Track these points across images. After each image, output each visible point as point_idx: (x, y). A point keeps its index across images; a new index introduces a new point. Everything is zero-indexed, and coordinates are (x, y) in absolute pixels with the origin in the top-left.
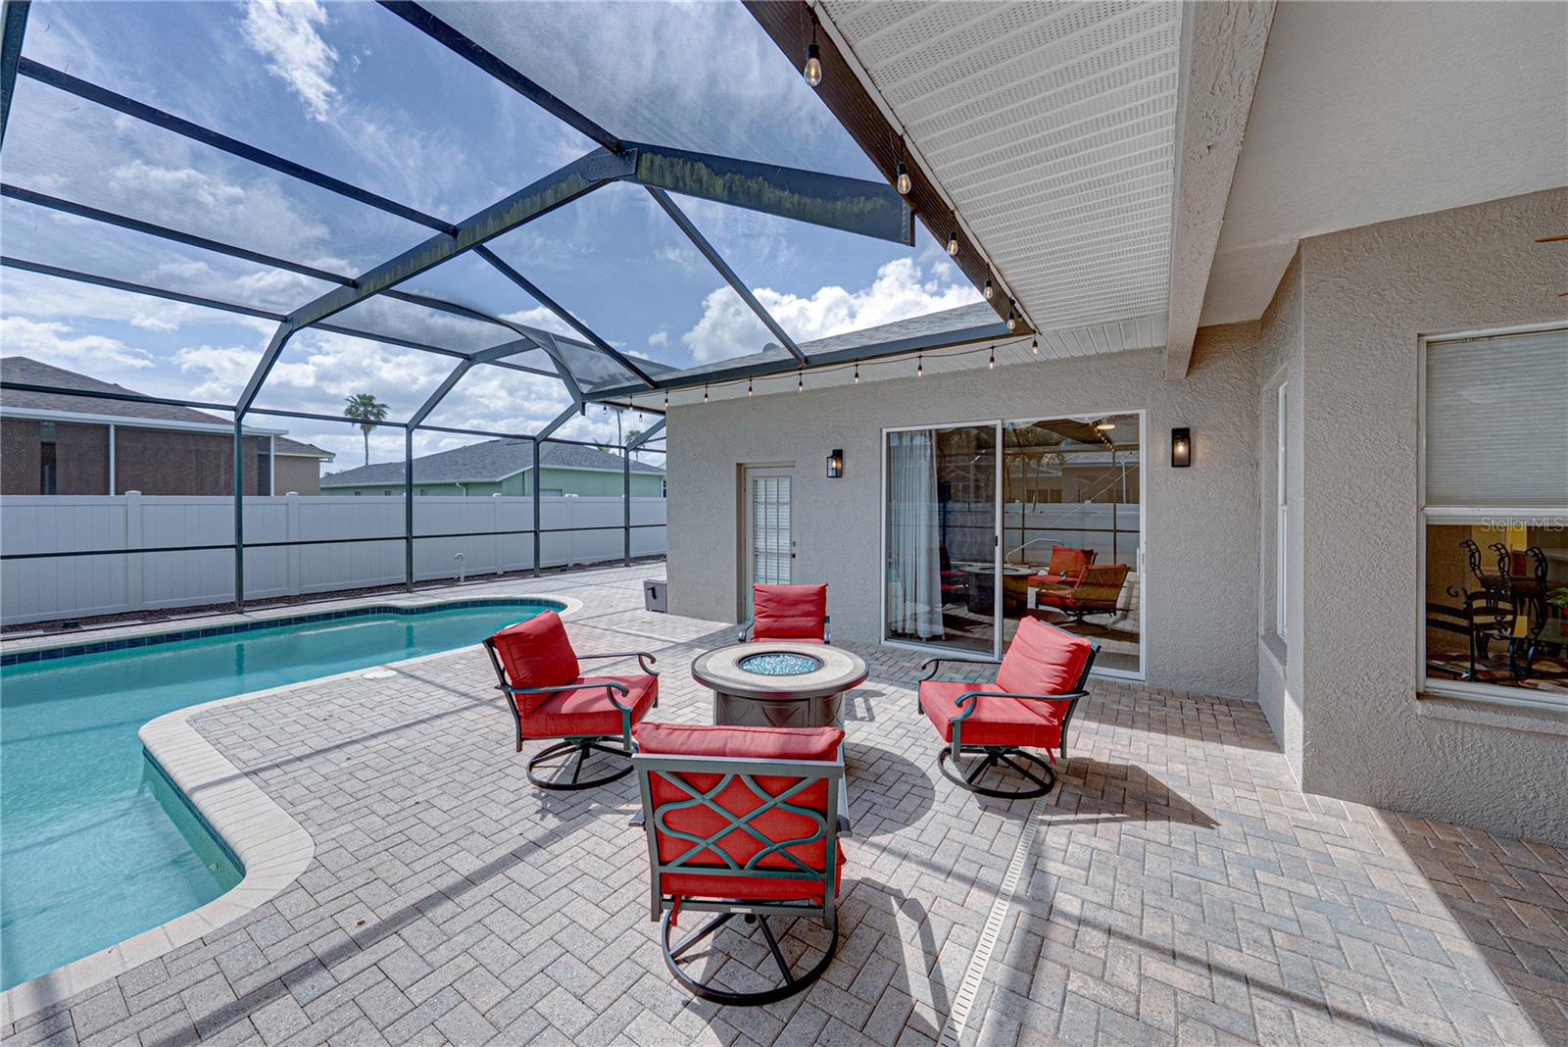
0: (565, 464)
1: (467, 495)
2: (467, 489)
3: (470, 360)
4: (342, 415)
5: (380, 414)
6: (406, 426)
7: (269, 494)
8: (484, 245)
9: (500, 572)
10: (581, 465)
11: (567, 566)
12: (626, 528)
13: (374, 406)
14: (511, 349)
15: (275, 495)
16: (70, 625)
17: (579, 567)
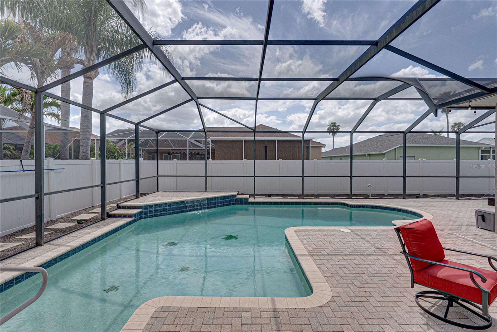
0: (416, 143)
1: (370, 160)
2: (370, 157)
3: (376, 100)
4: (326, 130)
5: (338, 129)
6: (350, 132)
7: (309, 160)
8: (389, 44)
9: (386, 194)
10: (425, 143)
11: (419, 195)
12: (457, 177)
13: (336, 126)
14: (395, 91)
15: (311, 160)
16: (269, 196)
17: (426, 196)
